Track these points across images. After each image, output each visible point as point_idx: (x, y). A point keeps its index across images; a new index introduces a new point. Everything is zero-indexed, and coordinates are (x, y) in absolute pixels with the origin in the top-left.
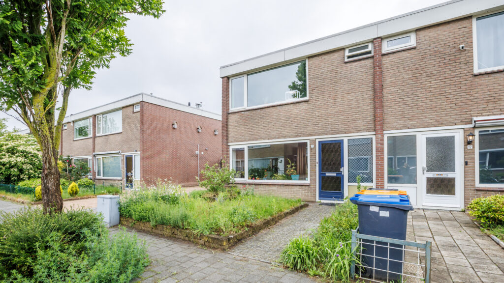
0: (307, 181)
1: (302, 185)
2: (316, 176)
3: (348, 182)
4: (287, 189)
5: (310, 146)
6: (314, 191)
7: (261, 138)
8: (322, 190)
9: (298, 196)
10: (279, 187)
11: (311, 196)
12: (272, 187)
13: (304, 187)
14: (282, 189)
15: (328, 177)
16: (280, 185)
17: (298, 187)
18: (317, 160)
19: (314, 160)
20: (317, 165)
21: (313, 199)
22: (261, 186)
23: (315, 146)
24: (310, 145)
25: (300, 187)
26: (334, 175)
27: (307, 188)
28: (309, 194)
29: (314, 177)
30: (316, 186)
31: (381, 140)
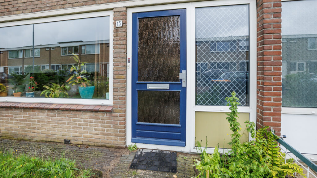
0: (108, 102)
1: (97, 111)
2: (126, 90)
3: (196, 104)
4: (66, 118)
5: (115, 24)
6: (120, 123)
7: (18, 10)
8: (139, 121)
9: (88, 135)
10: (51, 113)
11: (116, 135)
12: (37, 112)
13: (100, 115)
14: (57, 118)
15: (153, 92)
16: (53, 109)
17: (89, 114)
18: (129, 55)
19: (123, 55)
20: (129, 65)
21: (118, 142)
22: (18, 112)
23: (125, 23)
24: (115, 20)
25: (92, 115)
26: (166, 87)
27: (106, 116)
28: (112, 131)
29: (122, 93)
30: (125, 111)
31: (275, 6)
